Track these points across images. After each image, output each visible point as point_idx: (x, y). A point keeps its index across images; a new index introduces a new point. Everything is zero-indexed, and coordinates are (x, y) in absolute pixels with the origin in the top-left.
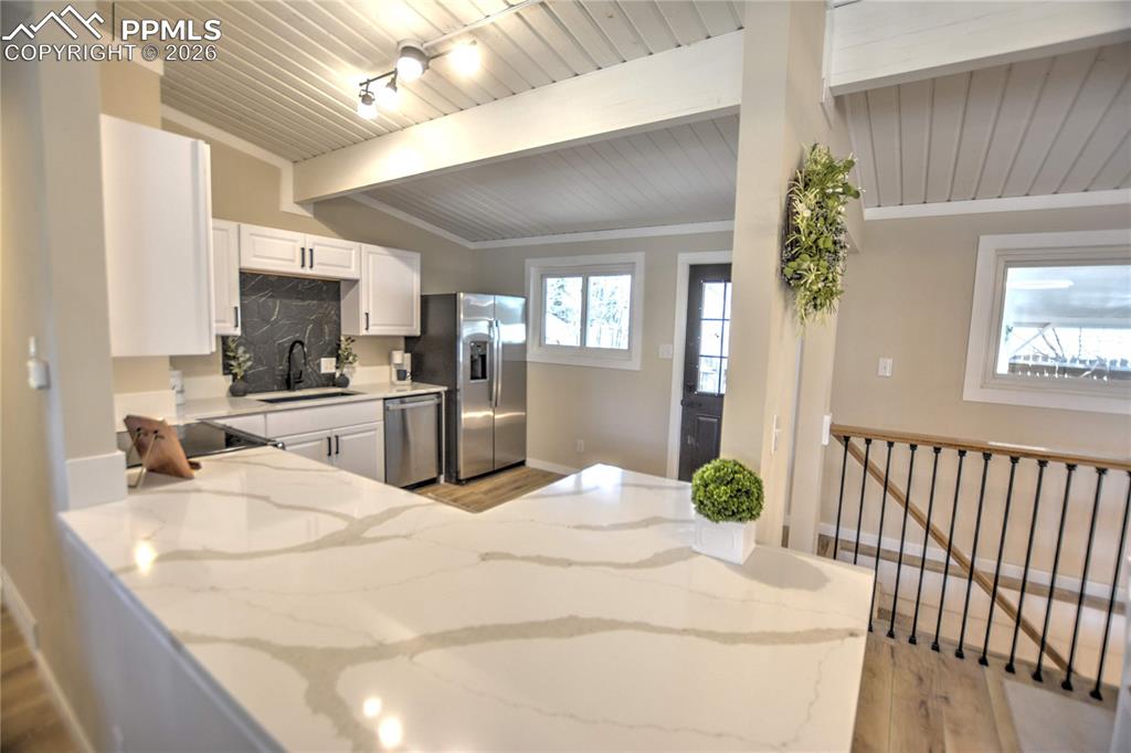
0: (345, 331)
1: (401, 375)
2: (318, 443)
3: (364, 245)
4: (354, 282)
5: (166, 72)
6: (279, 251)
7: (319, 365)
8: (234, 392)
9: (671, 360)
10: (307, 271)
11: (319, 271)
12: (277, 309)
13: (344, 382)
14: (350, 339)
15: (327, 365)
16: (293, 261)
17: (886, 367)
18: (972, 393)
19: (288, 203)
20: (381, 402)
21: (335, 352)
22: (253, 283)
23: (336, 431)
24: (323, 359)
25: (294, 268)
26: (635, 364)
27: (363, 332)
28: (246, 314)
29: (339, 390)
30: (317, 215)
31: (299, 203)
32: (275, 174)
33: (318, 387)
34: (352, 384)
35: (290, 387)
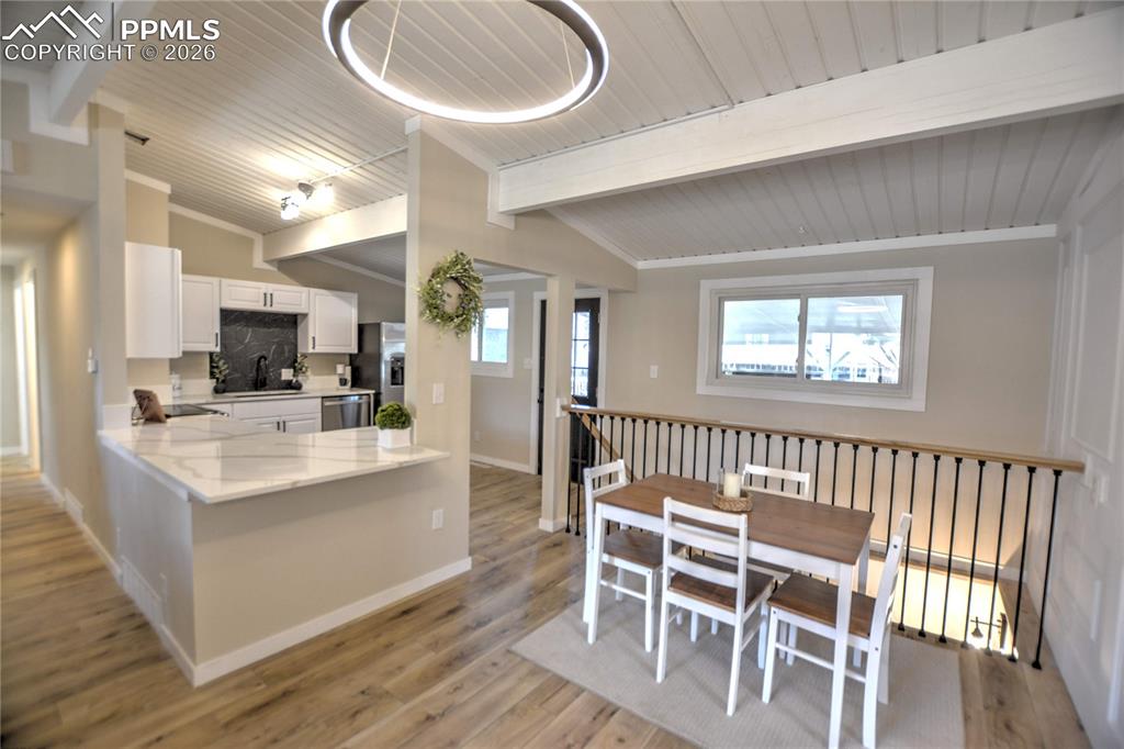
0: (301, 350)
1: (343, 382)
2: (271, 424)
3: (312, 290)
4: (305, 316)
5: (172, 190)
6: (247, 295)
7: (280, 375)
8: (217, 391)
9: (531, 370)
10: (268, 309)
11: (277, 308)
12: (249, 335)
13: (298, 387)
14: (305, 356)
15: (287, 374)
16: (258, 302)
17: (654, 371)
18: (701, 389)
19: (258, 261)
20: (320, 400)
21: (293, 364)
22: (229, 317)
23: (283, 418)
24: (283, 370)
25: (259, 306)
26: (509, 374)
27: (311, 350)
28: (224, 339)
29: (293, 391)
30: (279, 269)
31: (267, 262)
32: (251, 242)
33: (279, 389)
34: (305, 387)
35: (256, 390)
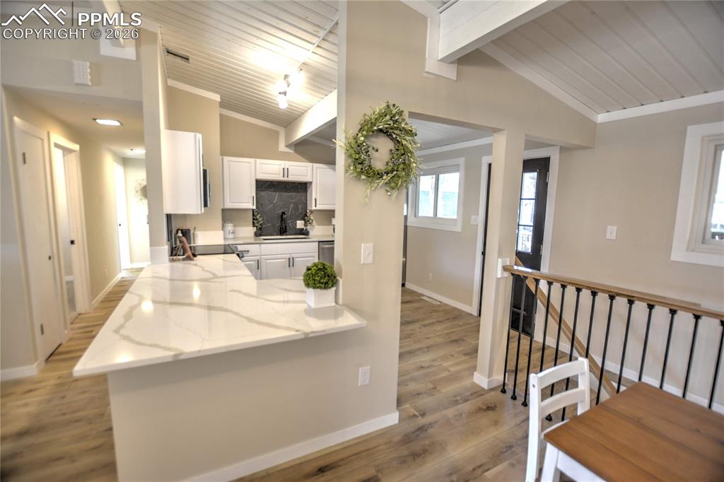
0: (309, 208)
2: (284, 260)
3: (314, 164)
4: (311, 183)
5: (221, 99)
6: (272, 169)
7: (296, 224)
8: (257, 235)
9: (477, 225)
10: (286, 179)
11: (292, 178)
12: (276, 196)
13: (307, 233)
14: (312, 212)
15: (300, 224)
16: (279, 174)
17: (612, 232)
18: (679, 254)
19: (282, 147)
20: (317, 243)
21: (304, 217)
22: (262, 185)
23: (293, 255)
24: (298, 222)
25: (280, 178)
26: (458, 228)
27: (314, 208)
28: (259, 200)
29: (303, 236)
30: (296, 151)
31: (287, 146)
32: (276, 134)
33: (295, 234)
34: (311, 233)
35: (281, 234)
